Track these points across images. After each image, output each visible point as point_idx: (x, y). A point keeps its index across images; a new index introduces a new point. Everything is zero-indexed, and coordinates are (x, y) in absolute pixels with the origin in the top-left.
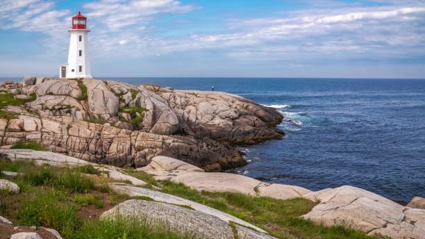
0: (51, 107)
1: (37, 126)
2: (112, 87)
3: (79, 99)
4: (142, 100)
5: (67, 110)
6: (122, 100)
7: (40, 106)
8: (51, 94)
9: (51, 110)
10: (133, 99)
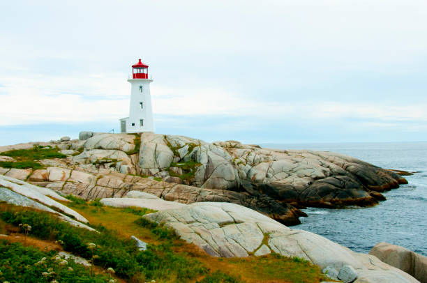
0: (94, 161)
1: (64, 176)
2: (169, 141)
3: (129, 154)
4: (198, 154)
5: (112, 163)
6: (176, 154)
7: (84, 160)
8: (100, 148)
9: (94, 164)
10: (189, 153)
